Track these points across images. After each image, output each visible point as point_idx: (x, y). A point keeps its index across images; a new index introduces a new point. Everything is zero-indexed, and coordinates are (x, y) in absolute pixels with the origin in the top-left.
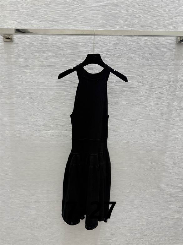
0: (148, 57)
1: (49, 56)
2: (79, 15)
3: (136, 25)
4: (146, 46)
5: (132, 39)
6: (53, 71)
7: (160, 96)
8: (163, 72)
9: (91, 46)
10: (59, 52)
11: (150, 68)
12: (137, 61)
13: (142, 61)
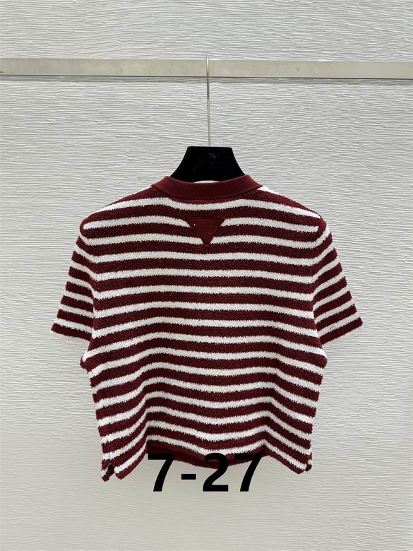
0: (352, 155)
1: (15, 154)
2: (116, 18)
3: (307, 48)
4: (344, 118)
5: (293, 94)
6: (29, 201)
7: (393, 283)
8: (403, 205)
9: (155, 120)
10: (51, 140)
11: (356, 190)
12: (311, 166)
13: (330, 168)
